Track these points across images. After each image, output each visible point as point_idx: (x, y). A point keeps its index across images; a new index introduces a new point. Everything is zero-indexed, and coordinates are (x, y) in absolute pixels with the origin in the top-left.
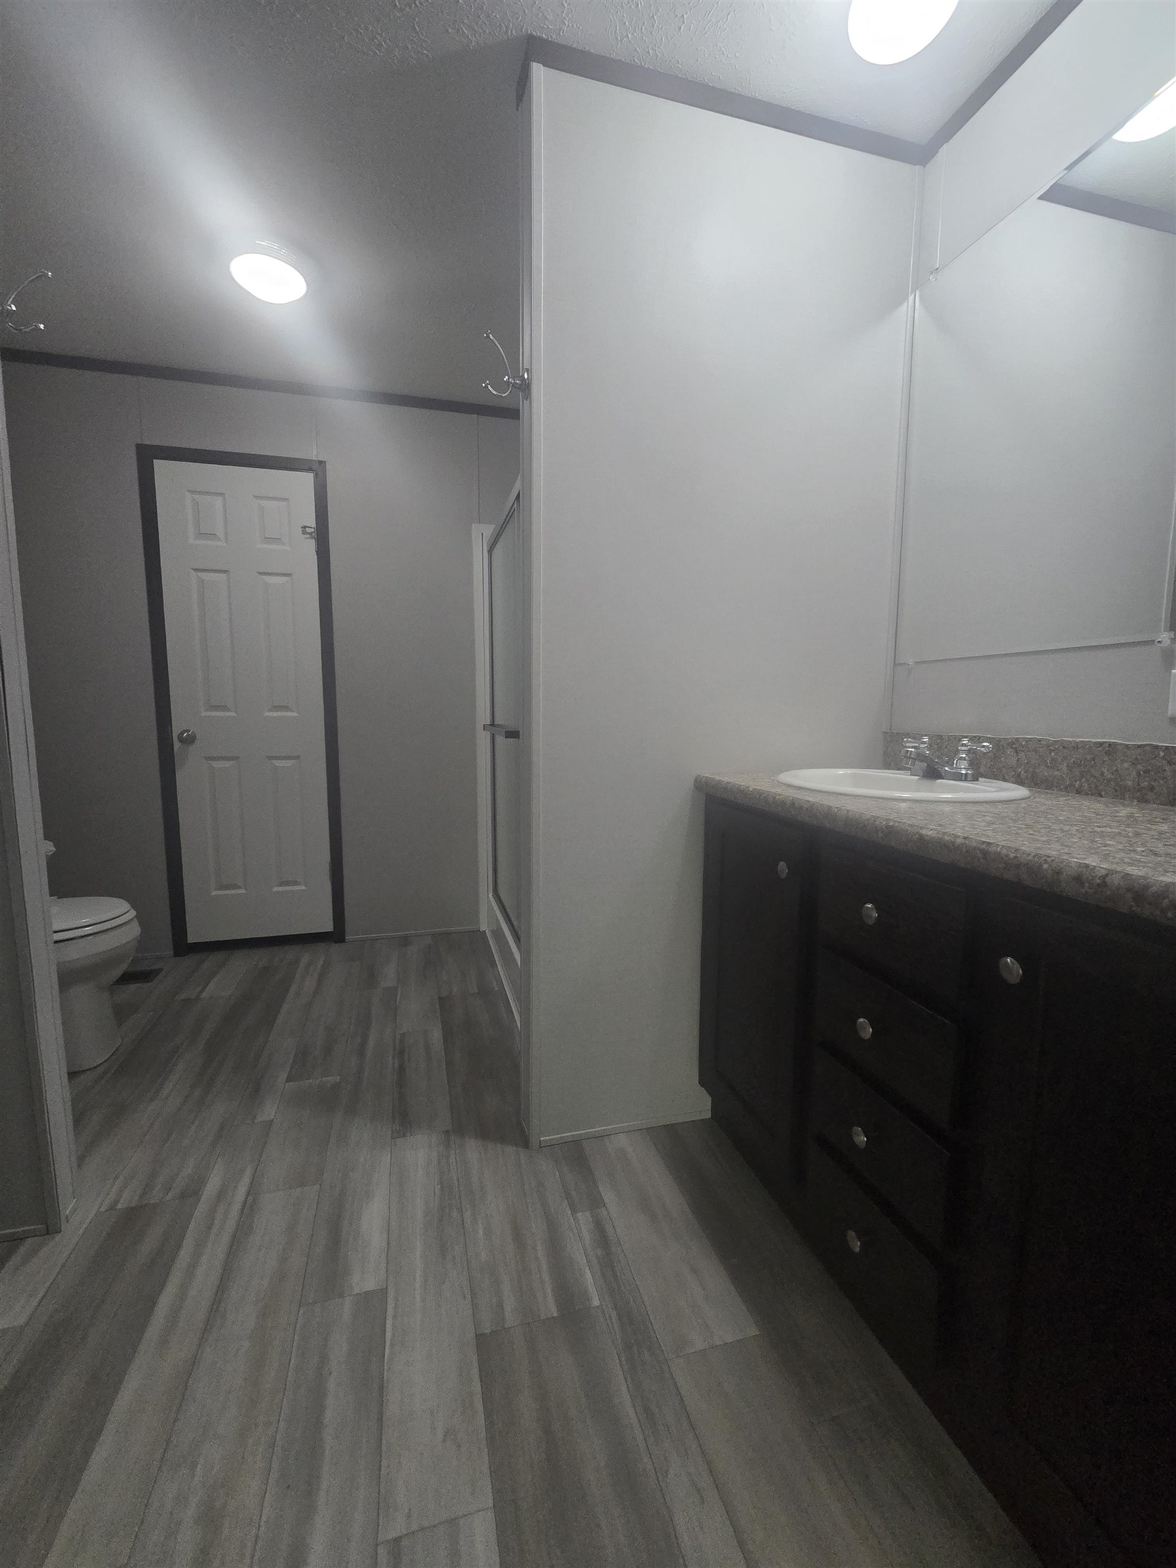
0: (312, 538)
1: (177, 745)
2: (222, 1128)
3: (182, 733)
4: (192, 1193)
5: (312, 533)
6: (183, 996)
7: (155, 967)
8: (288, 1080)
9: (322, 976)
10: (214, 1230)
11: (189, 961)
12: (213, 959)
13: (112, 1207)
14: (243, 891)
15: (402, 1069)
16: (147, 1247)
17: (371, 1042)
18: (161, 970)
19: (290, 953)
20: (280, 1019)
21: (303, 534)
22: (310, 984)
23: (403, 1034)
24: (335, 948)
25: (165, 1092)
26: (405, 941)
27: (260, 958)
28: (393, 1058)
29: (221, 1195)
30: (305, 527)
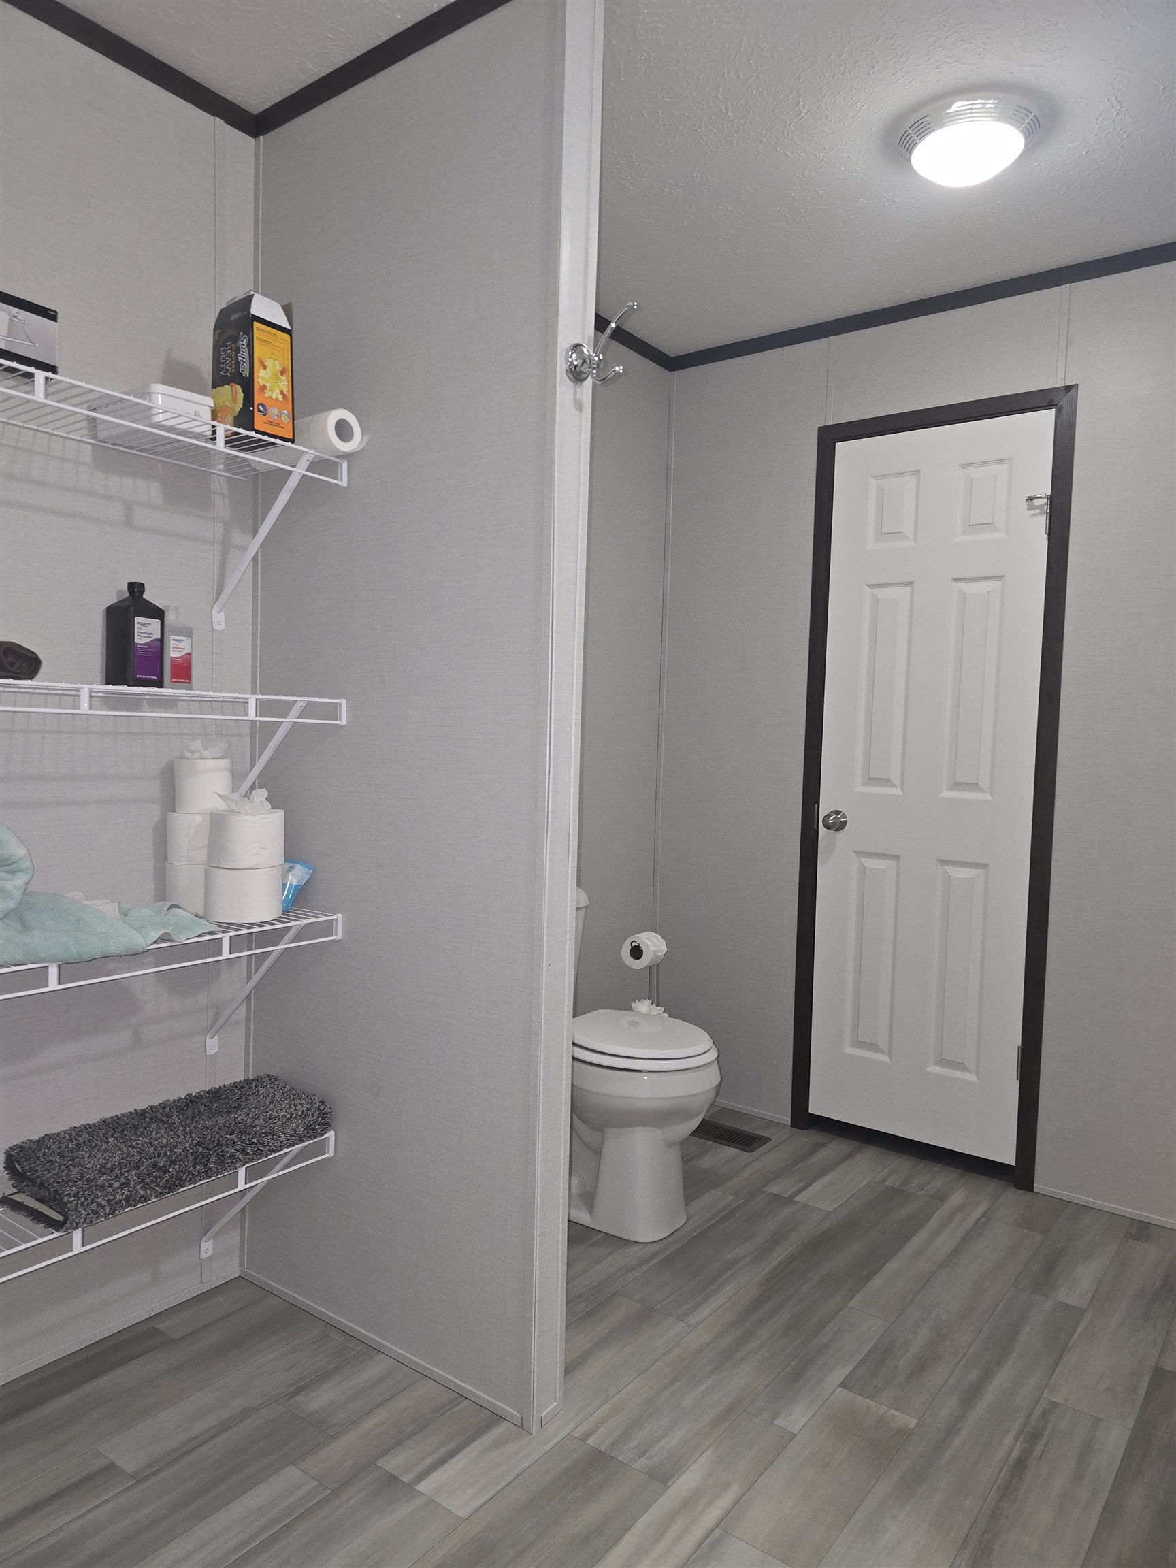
0: (1041, 514)
1: (822, 830)
2: (730, 1409)
3: (828, 816)
4: (662, 1476)
5: (1043, 505)
6: (774, 1189)
7: (762, 1134)
8: (843, 1385)
9: (967, 1239)
10: (662, 1545)
11: (805, 1138)
12: (836, 1147)
13: (584, 1438)
14: (885, 1058)
15: (1020, 1465)
16: (592, 1513)
17: (991, 1393)
18: (769, 1139)
19: (938, 1178)
20: (877, 1281)
21: (1030, 508)
22: (945, 1243)
23: (1055, 1405)
24: (1012, 1196)
25: (693, 1319)
26: (1141, 1231)
27: (895, 1169)
28: (1016, 1439)
29: (689, 1503)
30: (1030, 499)
